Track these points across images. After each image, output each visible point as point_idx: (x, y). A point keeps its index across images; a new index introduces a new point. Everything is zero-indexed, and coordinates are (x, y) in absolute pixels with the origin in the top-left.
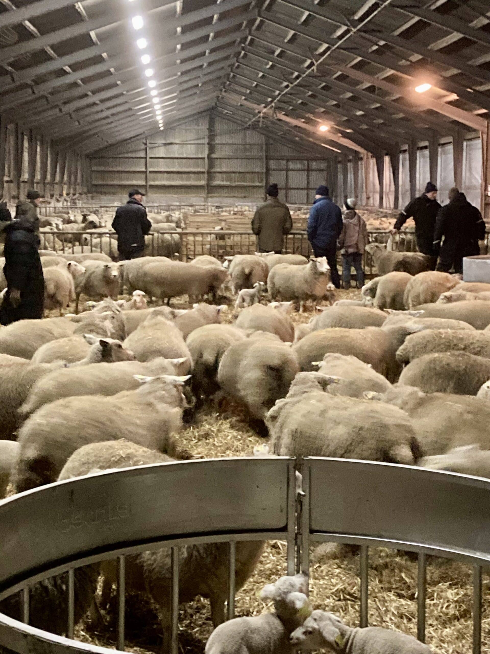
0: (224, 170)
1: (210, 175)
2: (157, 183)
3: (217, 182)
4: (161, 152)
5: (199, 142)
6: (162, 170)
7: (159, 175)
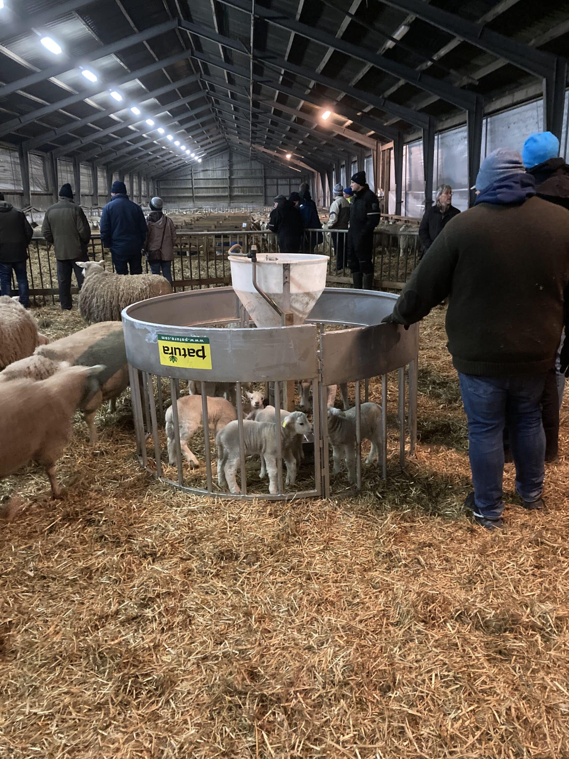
0: (239, 185)
1: (231, 189)
2: (199, 195)
3: (235, 194)
4: (201, 176)
5: (224, 168)
6: (203, 186)
7: (201, 190)
